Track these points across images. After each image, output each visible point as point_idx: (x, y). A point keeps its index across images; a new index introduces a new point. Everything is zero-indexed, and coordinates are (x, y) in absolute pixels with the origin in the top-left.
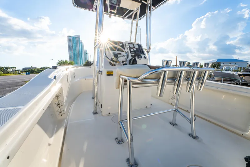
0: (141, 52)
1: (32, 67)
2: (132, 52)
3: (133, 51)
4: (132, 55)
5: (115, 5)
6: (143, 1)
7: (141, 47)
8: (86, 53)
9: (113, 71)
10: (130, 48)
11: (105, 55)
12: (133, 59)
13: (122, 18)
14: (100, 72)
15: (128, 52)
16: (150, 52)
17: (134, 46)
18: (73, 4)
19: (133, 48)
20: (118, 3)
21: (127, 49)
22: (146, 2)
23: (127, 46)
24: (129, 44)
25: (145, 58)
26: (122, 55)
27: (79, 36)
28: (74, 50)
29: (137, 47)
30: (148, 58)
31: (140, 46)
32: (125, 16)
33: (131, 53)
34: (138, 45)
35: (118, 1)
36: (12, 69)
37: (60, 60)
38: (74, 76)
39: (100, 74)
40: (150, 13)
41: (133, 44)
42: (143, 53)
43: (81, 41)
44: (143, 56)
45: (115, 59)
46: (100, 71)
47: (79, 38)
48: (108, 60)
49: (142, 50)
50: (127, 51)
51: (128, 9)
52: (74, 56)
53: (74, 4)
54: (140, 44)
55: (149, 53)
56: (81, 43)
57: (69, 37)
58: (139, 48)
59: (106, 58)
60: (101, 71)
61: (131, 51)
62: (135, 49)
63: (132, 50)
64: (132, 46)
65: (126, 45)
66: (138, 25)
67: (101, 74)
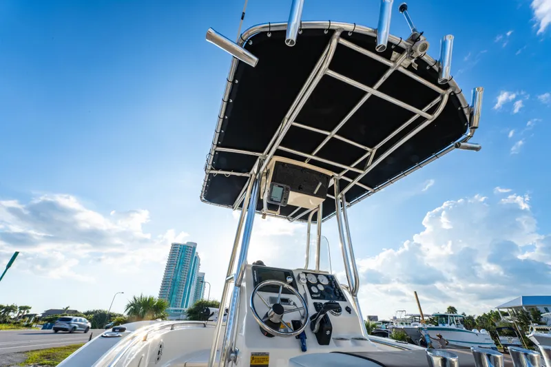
0: (335, 293)
1: (67, 308)
2: (315, 296)
3: (317, 291)
4: (315, 304)
5: (279, 204)
6: (328, 195)
7: (335, 282)
8: (201, 281)
9: (267, 354)
10: (309, 285)
11: (251, 306)
12: (322, 316)
13: (287, 220)
14: (233, 355)
15: (305, 294)
16: (359, 295)
17: (318, 280)
18: (201, 198)
19: (315, 285)
20: (283, 200)
21: (302, 289)
22: (334, 195)
23: (302, 281)
24: (306, 274)
25: (348, 310)
26: (292, 303)
27: (196, 244)
28: (176, 272)
29: (326, 282)
30: (356, 311)
31: (331, 279)
32: (293, 216)
33: (313, 298)
34: (327, 277)
35: (284, 197)
36: (20, 312)
37: (138, 296)
38: (157, 356)
39: (231, 362)
40: (343, 210)
41: (316, 275)
42: (343, 298)
43: (197, 253)
44: (342, 304)
45: (275, 318)
46: (231, 351)
47: (194, 248)
48: (258, 321)
49: (339, 290)
50: (302, 294)
51: (298, 207)
52: (174, 285)
53: (203, 198)
54: (330, 273)
55: (356, 296)
56: (196, 257)
57: (175, 245)
58: (330, 284)
59: (254, 315)
60: (236, 352)
61: (311, 293)
62: (321, 288)
63: (314, 290)
64: (313, 281)
65: (299, 277)
66: (322, 234)
67: (235, 361)
